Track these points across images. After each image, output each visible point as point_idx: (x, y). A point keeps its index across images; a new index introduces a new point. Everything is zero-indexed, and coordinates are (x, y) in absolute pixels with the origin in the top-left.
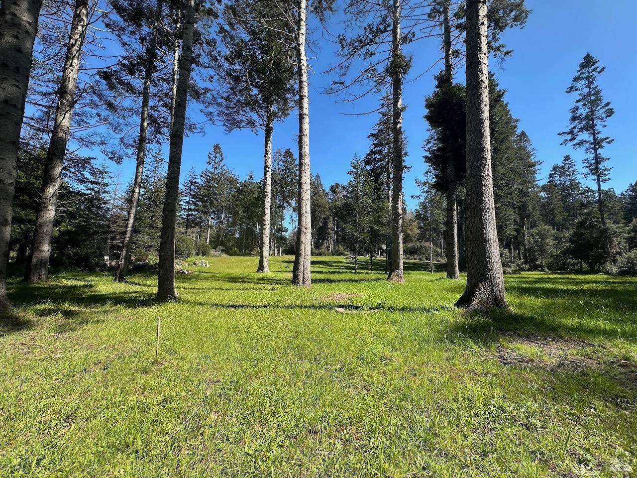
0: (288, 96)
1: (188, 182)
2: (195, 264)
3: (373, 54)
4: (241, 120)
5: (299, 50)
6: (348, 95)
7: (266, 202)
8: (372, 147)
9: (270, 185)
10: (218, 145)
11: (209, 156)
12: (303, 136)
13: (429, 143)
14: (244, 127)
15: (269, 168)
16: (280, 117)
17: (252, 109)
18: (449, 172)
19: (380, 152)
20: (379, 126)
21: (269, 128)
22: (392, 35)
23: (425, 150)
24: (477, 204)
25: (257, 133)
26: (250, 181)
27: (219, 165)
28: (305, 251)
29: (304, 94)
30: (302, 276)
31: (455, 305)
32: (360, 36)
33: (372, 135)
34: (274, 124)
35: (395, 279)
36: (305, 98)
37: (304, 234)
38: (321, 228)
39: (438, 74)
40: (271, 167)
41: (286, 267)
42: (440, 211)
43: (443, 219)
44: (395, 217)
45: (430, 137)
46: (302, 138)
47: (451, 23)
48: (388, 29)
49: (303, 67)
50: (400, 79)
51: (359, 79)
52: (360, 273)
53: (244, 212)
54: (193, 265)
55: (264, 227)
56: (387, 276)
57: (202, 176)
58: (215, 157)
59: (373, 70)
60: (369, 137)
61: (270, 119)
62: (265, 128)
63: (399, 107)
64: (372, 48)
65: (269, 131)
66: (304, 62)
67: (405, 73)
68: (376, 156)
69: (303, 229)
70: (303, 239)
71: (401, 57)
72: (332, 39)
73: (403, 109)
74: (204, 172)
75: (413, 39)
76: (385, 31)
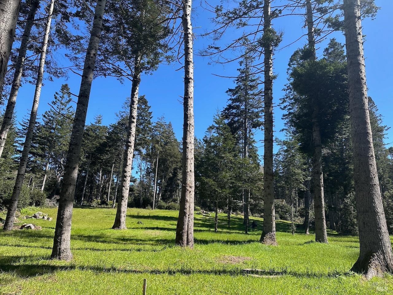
0: (160, 51)
1: (27, 121)
2: (35, 217)
3: (245, 24)
4: (108, 68)
5: (186, 20)
6: (220, 58)
7: (128, 152)
8: (230, 102)
9: (134, 136)
10: (66, 85)
11: (55, 95)
12: (189, 99)
13: (284, 101)
14: (109, 74)
15: (134, 118)
16: (149, 69)
17: (120, 58)
18: (314, 137)
19: (238, 107)
20: (238, 83)
21: (137, 78)
22: (263, 12)
23: (281, 108)
24: (365, 180)
25: (123, 82)
26: (97, 125)
27: (66, 106)
28: (189, 210)
29: (190, 60)
30: (186, 236)
31: (351, 270)
32: (235, 9)
33: (230, 90)
34: (141, 75)
35: (269, 241)
36: (190, 63)
37: (188, 192)
38: (171, 179)
39: (303, 48)
40: (136, 117)
41: (138, 223)
42: (300, 171)
43: (304, 179)
44: (266, 178)
45: (286, 97)
46: (188, 100)
47: (313, 6)
48: (260, 6)
49: (190, 36)
50: (271, 51)
51: (232, 46)
52: (221, 232)
53: (87, 157)
54: (33, 218)
55: (125, 179)
56: (259, 237)
57: (44, 116)
58: (62, 97)
59: (246, 40)
60: (227, 92)
61: (138, 70)
62: (132, 79)
63: (270, 75)
64: (244, 20)
65: (136, 82)
66: (190, 31)
67: (276, 45)
68: (234, 111)
69: (188, 188)
70: (188, 198)
71: (271, 31)
72: (211, 9)
73: (274, 77)
74: (48, 113)
75: (280, 15)
76: (257, 7)
